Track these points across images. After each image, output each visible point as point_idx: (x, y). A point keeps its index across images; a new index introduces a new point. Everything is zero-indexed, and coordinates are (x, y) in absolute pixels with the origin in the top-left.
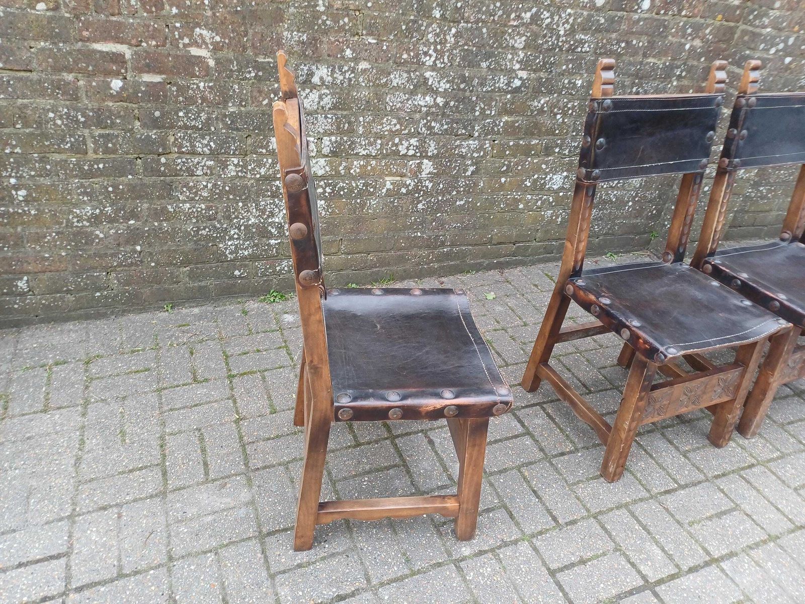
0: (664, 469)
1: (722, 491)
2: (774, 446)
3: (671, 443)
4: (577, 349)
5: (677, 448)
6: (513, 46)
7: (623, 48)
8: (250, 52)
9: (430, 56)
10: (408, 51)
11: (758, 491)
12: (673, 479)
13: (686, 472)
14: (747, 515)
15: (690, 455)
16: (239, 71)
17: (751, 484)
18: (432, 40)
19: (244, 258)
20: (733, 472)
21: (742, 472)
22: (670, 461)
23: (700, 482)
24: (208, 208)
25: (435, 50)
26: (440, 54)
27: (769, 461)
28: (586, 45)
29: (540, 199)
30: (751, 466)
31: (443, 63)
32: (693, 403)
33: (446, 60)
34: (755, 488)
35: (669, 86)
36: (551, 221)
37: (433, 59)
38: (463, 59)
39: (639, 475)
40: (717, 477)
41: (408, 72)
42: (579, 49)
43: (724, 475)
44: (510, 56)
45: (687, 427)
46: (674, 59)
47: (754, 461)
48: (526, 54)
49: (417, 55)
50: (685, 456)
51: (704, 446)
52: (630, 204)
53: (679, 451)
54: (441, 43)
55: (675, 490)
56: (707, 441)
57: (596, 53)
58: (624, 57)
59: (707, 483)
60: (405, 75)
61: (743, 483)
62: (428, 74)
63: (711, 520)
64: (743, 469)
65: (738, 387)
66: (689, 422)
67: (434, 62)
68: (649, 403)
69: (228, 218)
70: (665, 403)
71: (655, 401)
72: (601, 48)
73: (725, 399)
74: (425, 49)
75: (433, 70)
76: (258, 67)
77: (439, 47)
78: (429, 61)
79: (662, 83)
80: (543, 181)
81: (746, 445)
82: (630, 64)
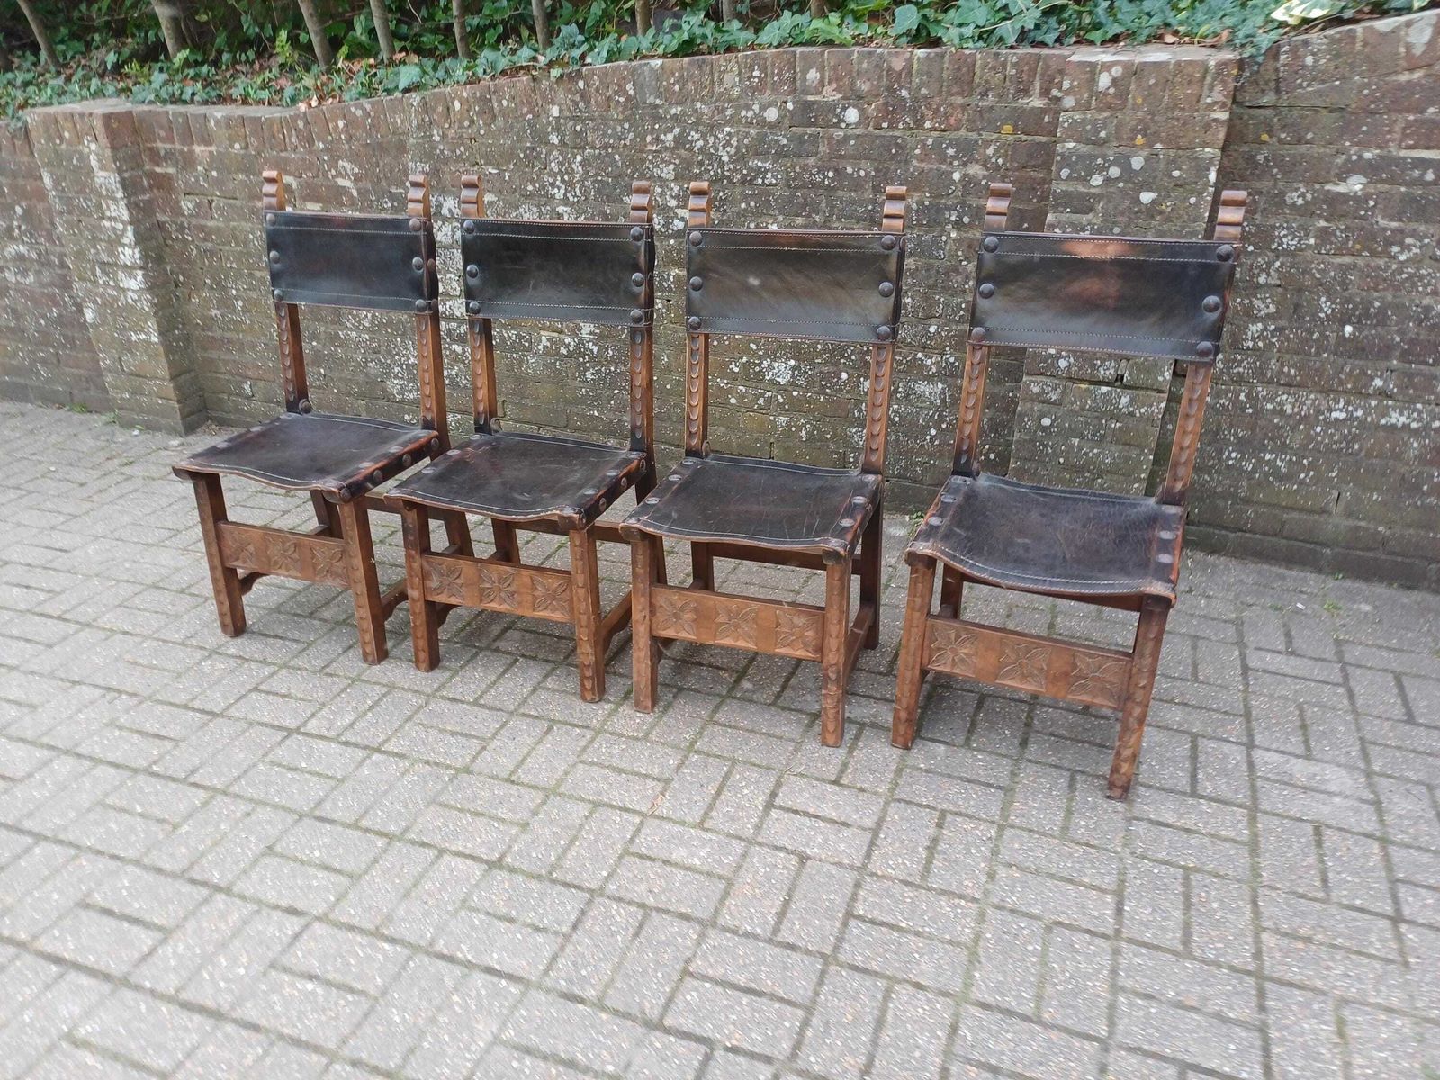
6: (660, 177)
7: (833, 180)
8: (384, 183)
9: (559, 188)
10: (532, 181)
16: (378, 201)
18: (556, 170)
19: (411, 402)
24: (372, 340)
25: (563, 181)
26: (570, 186)
28: (769, 175)
29: (762, 395)
31: (575, 196)
33: (578, 193)
35: (944, 238)
36: (788, 434)
37: (562, 191)
38: (599, 191)
41: (538, 206)
42: (760, 181)
44: (659, 190)
46: (936, 195)
48: (681, 187)
49: (543, 187)
52: (933, 432)
54: (567, 173)
57: (790, 187)
58: (840, 193)
60: (535, 210)
62: (561, 209)
67: (565, 195)
69: (390, 353)
72: (794, 180)
74: (551, 180)
75: (566, 205)
76: (393, 197)
77: (566, 178)
78: (560, 195)
79: (927, 233)
80: (757, 369)
82: (852, 202)
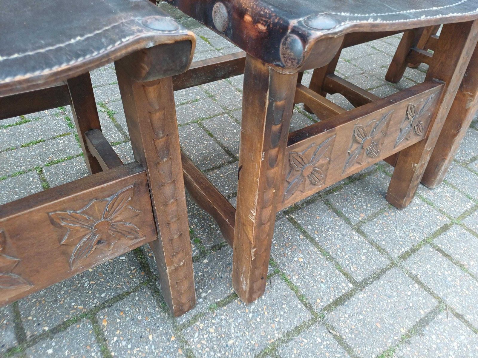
0: (331, 259)
1: (415, 279)
2: (463, 193)
3: (339, 213)
4: (225, 109)
5: (347, 221)
11: (462, 266)
12: (346, 274)
13: (363, 258)
14: (458, 316)
15: (366, 228)
17: (451, 259)
20: (425, 242)
21: (436, 241)
22: (339, 244)
23: (384, 271)
27: (464, 216)
30: (445, 228)
32: (369, 155)
34: (457, 263)
39: (294, 279)
40: (405, 256)
43: (413, 251)
45: (357, 186)
47: (446, 221)
50: (359, 231)
51: (382, 211)
53: (350, 223)
55: (349, 295)
56: (385, 202)
59: (393, 270)
61: (440, 257)
63: (409, 343)
64: (435, 235)
65: (432, 119)
66: (359, 180)
68: (292, 168)
70: (321, 162)
71: (302, 163)
73: (414, 140)
81: (432, 199)
